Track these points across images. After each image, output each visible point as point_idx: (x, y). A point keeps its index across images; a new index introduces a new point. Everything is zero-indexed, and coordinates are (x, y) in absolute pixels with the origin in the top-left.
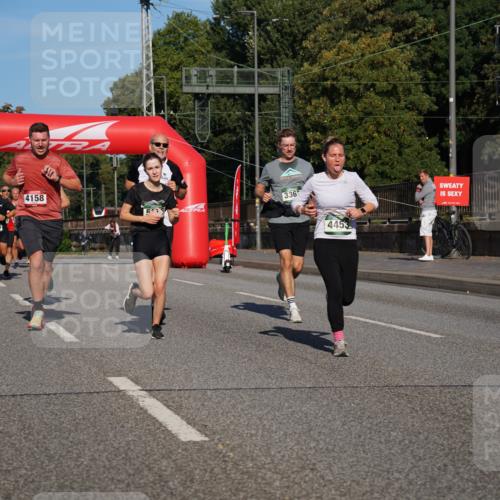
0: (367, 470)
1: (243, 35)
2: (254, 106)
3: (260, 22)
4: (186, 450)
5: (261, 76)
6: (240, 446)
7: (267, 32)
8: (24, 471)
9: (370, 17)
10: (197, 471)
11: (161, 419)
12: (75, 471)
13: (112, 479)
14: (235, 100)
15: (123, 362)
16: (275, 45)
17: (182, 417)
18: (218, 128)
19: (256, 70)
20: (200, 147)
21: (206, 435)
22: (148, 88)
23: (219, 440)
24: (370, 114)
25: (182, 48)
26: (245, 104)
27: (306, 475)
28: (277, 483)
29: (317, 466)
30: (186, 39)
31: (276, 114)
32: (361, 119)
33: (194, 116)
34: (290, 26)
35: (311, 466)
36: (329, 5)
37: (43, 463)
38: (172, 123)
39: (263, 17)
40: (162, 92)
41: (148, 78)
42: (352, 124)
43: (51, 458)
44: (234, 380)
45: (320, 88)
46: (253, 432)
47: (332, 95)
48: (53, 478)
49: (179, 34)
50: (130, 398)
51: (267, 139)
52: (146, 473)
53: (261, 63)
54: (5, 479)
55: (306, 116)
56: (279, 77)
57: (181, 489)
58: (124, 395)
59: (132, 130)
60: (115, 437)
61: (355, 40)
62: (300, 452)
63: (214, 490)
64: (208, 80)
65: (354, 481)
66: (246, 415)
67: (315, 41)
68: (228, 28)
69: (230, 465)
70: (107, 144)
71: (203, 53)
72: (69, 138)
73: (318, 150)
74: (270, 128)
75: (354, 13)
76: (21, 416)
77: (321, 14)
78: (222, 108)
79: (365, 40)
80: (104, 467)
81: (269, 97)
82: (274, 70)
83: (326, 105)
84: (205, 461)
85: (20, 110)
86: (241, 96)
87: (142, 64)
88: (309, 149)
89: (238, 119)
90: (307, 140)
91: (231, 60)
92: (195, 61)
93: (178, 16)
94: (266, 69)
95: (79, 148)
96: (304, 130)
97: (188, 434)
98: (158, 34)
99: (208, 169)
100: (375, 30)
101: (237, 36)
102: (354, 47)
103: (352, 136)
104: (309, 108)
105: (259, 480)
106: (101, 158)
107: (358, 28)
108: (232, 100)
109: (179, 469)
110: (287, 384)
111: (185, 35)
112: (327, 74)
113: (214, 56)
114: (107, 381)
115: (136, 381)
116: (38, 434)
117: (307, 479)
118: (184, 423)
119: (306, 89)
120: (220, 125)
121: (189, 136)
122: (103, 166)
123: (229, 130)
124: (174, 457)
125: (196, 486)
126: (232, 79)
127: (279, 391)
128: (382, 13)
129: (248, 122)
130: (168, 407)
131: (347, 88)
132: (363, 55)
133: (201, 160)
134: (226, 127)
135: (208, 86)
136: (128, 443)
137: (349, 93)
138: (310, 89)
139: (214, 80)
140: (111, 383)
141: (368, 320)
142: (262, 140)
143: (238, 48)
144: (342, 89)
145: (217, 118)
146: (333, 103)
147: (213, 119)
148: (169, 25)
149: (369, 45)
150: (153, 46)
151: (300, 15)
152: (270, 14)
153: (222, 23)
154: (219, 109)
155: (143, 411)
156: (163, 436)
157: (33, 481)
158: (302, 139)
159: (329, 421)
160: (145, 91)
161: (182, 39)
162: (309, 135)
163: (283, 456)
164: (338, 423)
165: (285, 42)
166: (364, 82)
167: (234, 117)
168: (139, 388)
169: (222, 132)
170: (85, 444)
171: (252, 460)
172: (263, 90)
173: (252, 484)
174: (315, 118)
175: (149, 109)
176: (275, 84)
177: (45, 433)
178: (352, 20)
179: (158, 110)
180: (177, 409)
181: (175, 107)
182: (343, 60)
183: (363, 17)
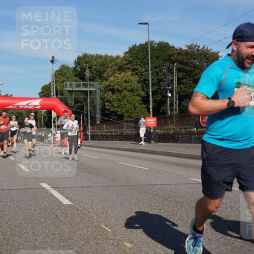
0: (124, 212)
1: (84, 72)
2: (88, 94)
3: (89, 68)
4: (65, 207)
5: (90, 85)
6: (83, 205)
7: (92, 71)
8: (12, 215)
9: (124, 66)
10: (69, 214)
11: (57, 197)
12: (29, 214)
13: (41, 217)
14: (82, 92)
16: (94, 75)
17: (64, 196)
18: (76, 101)
19: (88, 83)
20: (70, 107)
21: (72, 202)
22: (53, 88)
23: (76, 204)
24: (125, 97)
25: (64, 76)
26: (85, 94)
27: (104, 215)
28: (95, 218)
29: (108, 212)
30: (65, 73)
31: (95, 97)
32: (122, 99)
33: (68, 97)
34: (99, 69)
35: (106, 212)
36: (111, 63)
37: (18, 212)
38: (61, 100)
39: (90, 66)
40: (58, 90)
41: (53, 85)
42: (119, 100)
43: (20, 210)
44: (81, 184)
45: (109, 89)
46: (87, 201)
47: (113, 91)
48: (22, 217)
49: (63, 72)
50: (47, 190)
51: (92, 105)
52: (52, 214)
53: (90, 80)
55: (105, 98)
56: (96, 85)
57: (64, 220)
58: (45, 189)
59: (48, 102)
60: (42, 203)
61: (120, 74)
62: (103, 207)
63: (74, 220)
64: (73, 86)
65: (120, 216)
66: (85, 195)
67: (107, 74)
68: (79, 69)
69: (80, 212)
70: (40, 107)
71: (71, 77)
72: (27, 105)
73: (109, 108)
74: (93, 101)
75: (119, 65)
76: (11, 196)
77: (109, 65)
79: (123, 74)
80: (38, 213)
82: (94, 83)
83: (111, 94)
84: (72, 211)
85: (11, 96)
86: (84, 91)
87: (51, 81)
89: (83, 98)
90: (105, 106)
91: (80, 80)
92: (69, 80)
93: (63, 66)
94: (92, 83)
95: (30, 108)
96: (104, 102)
97: (66, 202)
98: (57, 71)
100: (126, 71)
101: (82, 72)
102: (119, 76)
103: (119, 104)
104: (105, 95)
105: (89, 217)
106: (38, 111)
107: (121, 70)
108: (80, 92)
109: (63, 213)
110: (98, 185)
112: (111, 84)
113: (75, 78)
115: (49, 185)
116: (17, 202)
118: (65, 198)
119: (104, 89)
121: (67, 104)
122: (39, 114)
123: (80, 102)
124: (61, 210)
125: (68, 219)
126: (81, 86)
127: (96, 187)
128: (128, 65)
129: (86, 100)
130: (60, 193)
131: (117, 89)
132: (122, 79)
135: (73, 88)
136: (46, 205)
137: (118, 90)
138: (106, 89)
139: (75, 86)
140: (41, 185)
141: (125, 164)
143: (82, 76)
145: (76, 98)
146: (113, 94)
147: (74, 99)
148: (60, 68)
150: (55, 75)
151: (102, 66)
152: (93, 65)
153: (77, 68)
154: (76, 95)
155: (51, 194)
156: (58, 203)
157: (15, 218)
158: (103, 104)
159: (112, 197)
162: (106, 104)
163: (97, 209)
164: (115, 197)
165: (98, 74)
166: (123, 87)
167: (81, 98)
168: (50, 187)
169: (77, 103)
170: (32, 205)
171: (87, 210)
172: (91, 89)
173: (87, 218)
174: (108, 98)
175: (54, 95)
176: (95, 87)
177: (19, 202)
178: (119, 68)
179: (56, 95)
180: (62, 194)
181: (62, 95)
182: (116, 80)
183: (122, 67)
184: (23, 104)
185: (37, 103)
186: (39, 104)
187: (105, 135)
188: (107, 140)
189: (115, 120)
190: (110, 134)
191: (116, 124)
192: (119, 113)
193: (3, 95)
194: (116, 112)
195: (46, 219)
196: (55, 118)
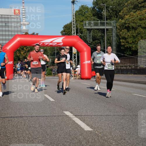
0: (141, 140)
1: (101, 11)
2: (105, 32)
3: (106, 7)
4: (87, 133)
5: (107, 23)
6: (103, 132)
7: (108, 10)
8: (40, 138)
9: (140, 5)
10: (90, 139)
11: (79, 124)
12: (55, 139)
13: (66, 141)
14: (99, 30)
15: (68, 107)
16: (111, 14)
17: (85, 123)
18: (94, 39)
19: (105, 21)
20: (89, 44)
21: (92, 129)
22: (74, 27)
23: (96, 130)
24: (139, 34)
25: (84, 16)
26: (102, 31)
27: (123, 141)
28: (114, 143)
29: (126, 138)
30: (85, 13)
31: (111, 34)
32: (137, 35)
33: (87, 35)
34: (115, 8)
35: (124, 139)
36: (127, 2)
37: (45, 136)
38: (81, 37)
39: (107, 6)
40: (78, 28)
41: (74, 24)
42: (134, 37)
43: (48, 135)
44: (100, 113)
45: (124, 27)
46: (106, 128)
47: (128, 28)
48: (49, 141)
49: (83, 12)
50: (70, 118)
51: (109, 42)
52: (75, 139)
53: (107, 19)
54: (35, 141)
55: (120, 35)
56: (112, 23)
57: (86, 144)
58: (68, 117)
59: (70, 39)
60: (66, 129)
61: (135, 12)
62: (120, 134)
63: (95, 145)
64: (91, 25)
65: (137, 143)
66: (104, 123)
67: (123, 13)
68: (97, 9)
69: (100, 138)
70: (62, 44)
71: (90, 17)
72: (51, 42)
73: (124, 45)
74: (110, 38)
75: (135, 4)
76: (39, 122)
77: (125, 5)
78: (95, 33)
79: (138, 12)
80: (63, 138)
81: (109, 29)
82: (111, 21)
83: (126, 31)
84: (92, 137)
85: (37, 34)
86: (101, 29)
87: (72, 20)
88: (121, 44)
89: (100, 36)
90: (120, 42)
91: (98, 19)
92: (87, 19)
93: (82, 6)
94: (108, 21)
95: (54, 45)
96: (120, 39)
97: (87, 128)
98: (77, 11)
99: (91, 51)
100: (141, 9)
101: (100, 12)
102: (135, 14)
103: (134, 40)
104: (121, 32)
105: (109, 142)
107: (136, 9)
108: (98, 30)
109: (85, 139)
110: (116, 114)
111: (84, 12)
112: (127, 22)
113: (93, 18)
114: (63, 113)
115: (71, 113)
116: (44, 128)
117: (123, 142)
118: (86, 125)
119: (120, 27)
120: (95, 38)
121: (86, 41)
123: (97, 39)
124: (83, 135)
125: (90, 144)
126: (98, 24)
127: (114, 116)
128: (143, 4)
129: (103, 37)
130: (81, 120)
131: (132, 26)
132: (137, 17)
133: (89, 48)
134: (97, 38)
135: (91, 26)
136: (70, 131)
137: (133, 28)
138: (121, 27)
139: (93, 25)
140: (64, 113)
141: (139, 95)
142: (107, 42)
143: (100, 15)
144: (131, 27)
145: (94, 36)
146: (128, 31)
147: (93, 36)
148: (80, 9)
149: (139, 14)
150: (75, 15)
151: (118, 5)
152: (109, 5)
153: (95, 8)
154: (94, 33)
155: (74, 122)
156: (80, 129)
157: (43, 141)
158: (119, 41)
159: (129, 125)
160: (73, 28)
161: (84, 13)
162: (121, 40)
163: (116, 135)
164: (131, 126)
165: (114, 13)
166: (138, 24)
167: (99, 35)
168: (73, 115)
169: (95, 40)
170: (57, 131)
171: (106, 136)
172: (108, 27)
173: (106, 143)
174: (123, 35)
175: (74, 33)
176: (111, 26)
177: (46, 127)
178: (134, 6)
179: (77, 34)
180: (84, 121)
181: (82, 33)
182: (131, 18)
183: (138, 5)
184: (47, 41)
185: (60, 40)
186: (61, 42)
187: (121, 69)
188: (122, 74)
189: (130, 55)
190: (125, 68)
191: (131, 59)
192: (134, 49)
193: (30, 34)
194: (130, 48)
195: (70, 143)
196: (75, 54)
